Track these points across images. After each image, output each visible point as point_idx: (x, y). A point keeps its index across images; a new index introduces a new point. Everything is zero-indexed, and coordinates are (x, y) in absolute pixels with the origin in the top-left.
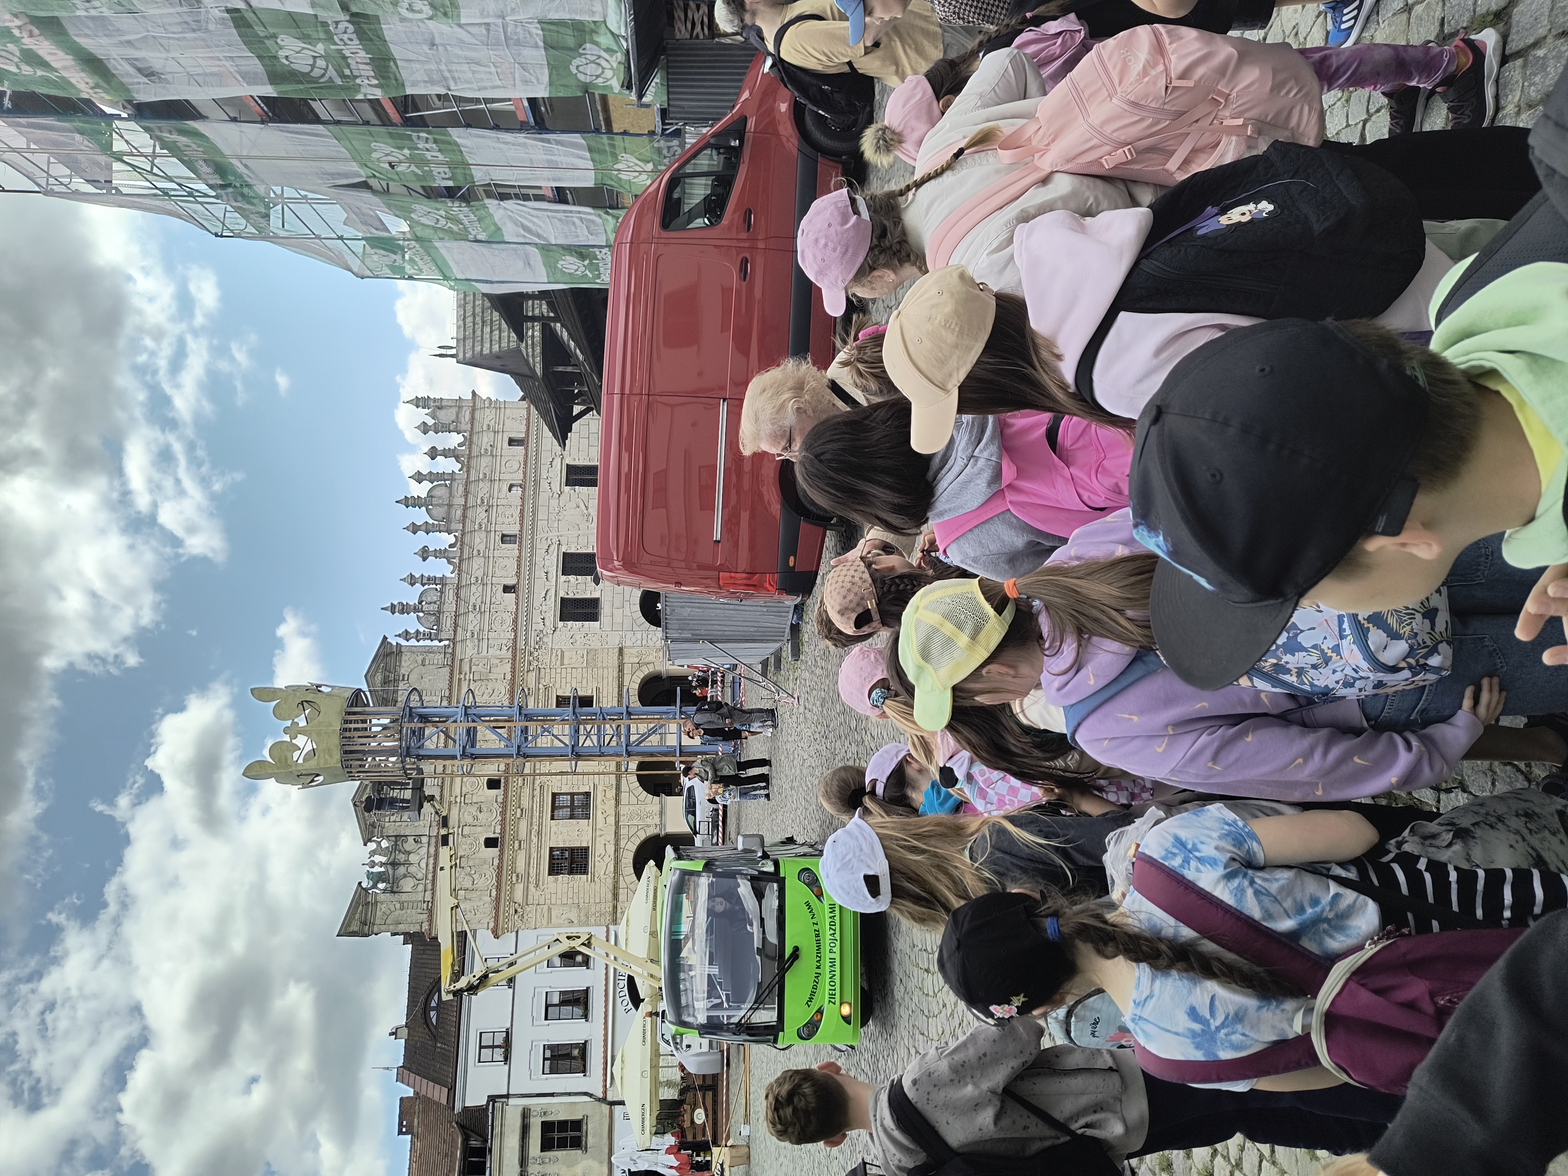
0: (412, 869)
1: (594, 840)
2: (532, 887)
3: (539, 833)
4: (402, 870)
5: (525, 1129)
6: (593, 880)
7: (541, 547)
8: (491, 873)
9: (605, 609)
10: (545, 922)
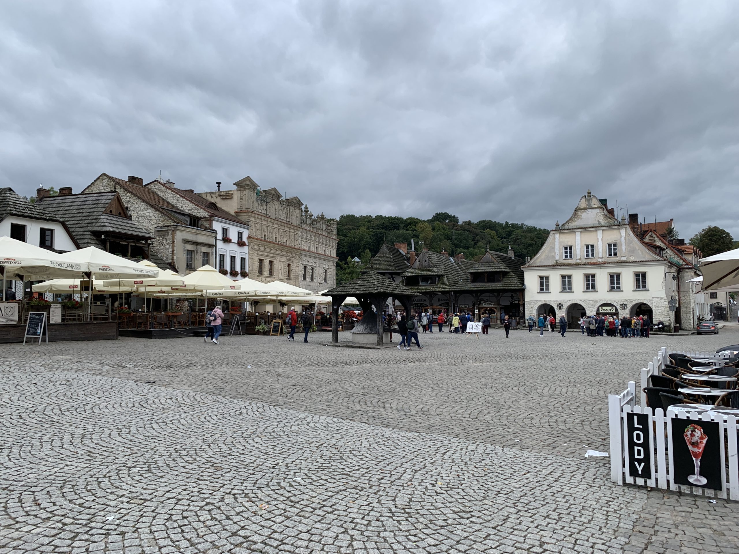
0: (260, 207)
1: (265, 277)
2: (256, 252)
3: (267, 256)
4: (260, 203)
5: (210, 246)
6: (257, 276)
7: (315, 260)
8: (259, 237)
9: (305, 283)
10: (250, 257)
